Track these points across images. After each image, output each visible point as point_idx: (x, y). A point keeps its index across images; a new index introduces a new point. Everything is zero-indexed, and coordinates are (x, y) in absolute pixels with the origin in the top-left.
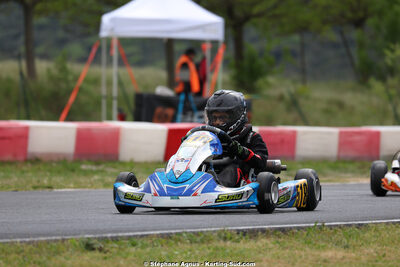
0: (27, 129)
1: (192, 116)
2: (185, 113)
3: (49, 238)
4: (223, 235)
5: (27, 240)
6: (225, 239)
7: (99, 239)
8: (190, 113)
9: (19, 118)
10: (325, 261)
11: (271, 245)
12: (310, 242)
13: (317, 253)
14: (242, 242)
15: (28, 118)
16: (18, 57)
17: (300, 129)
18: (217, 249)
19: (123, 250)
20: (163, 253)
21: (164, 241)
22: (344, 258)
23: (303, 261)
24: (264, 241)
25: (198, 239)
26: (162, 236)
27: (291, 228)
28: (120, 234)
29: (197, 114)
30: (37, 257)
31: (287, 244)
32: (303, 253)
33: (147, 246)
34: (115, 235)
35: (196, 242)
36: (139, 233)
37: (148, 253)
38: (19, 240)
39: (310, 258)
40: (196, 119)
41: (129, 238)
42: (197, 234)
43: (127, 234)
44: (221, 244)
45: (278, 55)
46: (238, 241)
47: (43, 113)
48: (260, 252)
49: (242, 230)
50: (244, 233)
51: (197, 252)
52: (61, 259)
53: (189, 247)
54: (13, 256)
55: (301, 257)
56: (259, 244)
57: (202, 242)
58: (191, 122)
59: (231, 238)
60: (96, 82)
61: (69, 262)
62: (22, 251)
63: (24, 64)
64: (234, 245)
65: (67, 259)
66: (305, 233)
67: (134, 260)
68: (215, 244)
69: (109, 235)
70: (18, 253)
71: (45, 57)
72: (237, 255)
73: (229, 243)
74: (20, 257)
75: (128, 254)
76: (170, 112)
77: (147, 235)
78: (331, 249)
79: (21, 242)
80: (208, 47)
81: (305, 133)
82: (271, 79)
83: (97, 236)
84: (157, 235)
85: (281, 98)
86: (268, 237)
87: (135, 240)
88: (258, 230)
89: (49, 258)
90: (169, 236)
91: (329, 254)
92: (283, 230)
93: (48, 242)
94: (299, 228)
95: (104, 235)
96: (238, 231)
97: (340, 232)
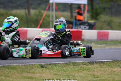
0: (27, 30)
1: (78, 27)
2: (75, 26)
3: (30, 64)
4: (83, 63)
5: (23, 64)
6: (84, 64)
7: (45, 64)
8: (77, 26)
9: (25, 27)
10: (114, 71)
11: (98, 67)
12: (110, 66)
13: (112, 69)
14: (89, 65)
15: (28, 27)
16: (25, 9)
17: (110, 31)
18: (81, 68)
19: (53, 68)
20: (65, 69)
21: (65, 65)
22: (120, 70)
23: (107, 72)
24: (96, 65)
25: (76, 64)
26: (65, 63)
27: (104, 61)
28: (52, 63)
29: (79, 26)
30: (26, 70)
31: (103, 66)
32: (108, 69)
33: (60, 66)
34: (50, 63)
35: (75, 65)
36: (58, 63)
37: (60, 69)
38: (21, 64)
39: (110, 70)
40: (79, 28)
41: (54, 64)
42: (75, 63)
43: (54, 63)
44: (83, 66)
45: (104, 9)
46: (88, 65)
47: (33, 25)
48: (94, 69)
49: (89, 62)
50: (90, 63)
51: (75, 68)
52: (33, 70)
53: (73, 67)
54: (19, 69)
55: (107, 70)
56: (94, 66)
57: (77, 65)
58: (77, 29)
59: (86, 64)
60: (49, 16)
61: (36, 71)
62: (22, 68)
63: (27, 11)
64: (87, 66)
65: (35, 70)
66: (109, 63)
67: (56, 71)
68: (81, 66)
69: (48, 63)
70: (20, 68)
71: (34, 8)
72: (87, 69)
73: (85, 66)
74: (21, 70)
75: (54, 69)
76: (71, 26)
77: (60, 63)
78: (116, 68)
79: (22, 65)
80: (82, 6)
81: (111, 32)
82: (102, 16)
83: (45, 63)
84: (63, 63)
85: (105, 22)
86: (97, 64)
87: (56, 65)
88: (94, 62)
89: (30, 70)
90: (67, 64)
91: (116, 69)
92: (102, 62)
93: (30, 65)
94: (107, 61)
95: (47, 63)
96: (88, 62)
97: (119, 63)
